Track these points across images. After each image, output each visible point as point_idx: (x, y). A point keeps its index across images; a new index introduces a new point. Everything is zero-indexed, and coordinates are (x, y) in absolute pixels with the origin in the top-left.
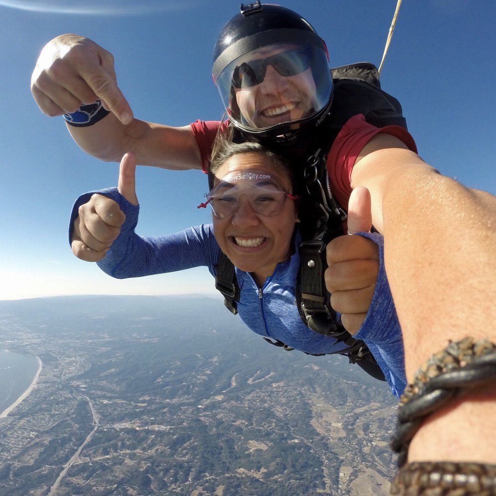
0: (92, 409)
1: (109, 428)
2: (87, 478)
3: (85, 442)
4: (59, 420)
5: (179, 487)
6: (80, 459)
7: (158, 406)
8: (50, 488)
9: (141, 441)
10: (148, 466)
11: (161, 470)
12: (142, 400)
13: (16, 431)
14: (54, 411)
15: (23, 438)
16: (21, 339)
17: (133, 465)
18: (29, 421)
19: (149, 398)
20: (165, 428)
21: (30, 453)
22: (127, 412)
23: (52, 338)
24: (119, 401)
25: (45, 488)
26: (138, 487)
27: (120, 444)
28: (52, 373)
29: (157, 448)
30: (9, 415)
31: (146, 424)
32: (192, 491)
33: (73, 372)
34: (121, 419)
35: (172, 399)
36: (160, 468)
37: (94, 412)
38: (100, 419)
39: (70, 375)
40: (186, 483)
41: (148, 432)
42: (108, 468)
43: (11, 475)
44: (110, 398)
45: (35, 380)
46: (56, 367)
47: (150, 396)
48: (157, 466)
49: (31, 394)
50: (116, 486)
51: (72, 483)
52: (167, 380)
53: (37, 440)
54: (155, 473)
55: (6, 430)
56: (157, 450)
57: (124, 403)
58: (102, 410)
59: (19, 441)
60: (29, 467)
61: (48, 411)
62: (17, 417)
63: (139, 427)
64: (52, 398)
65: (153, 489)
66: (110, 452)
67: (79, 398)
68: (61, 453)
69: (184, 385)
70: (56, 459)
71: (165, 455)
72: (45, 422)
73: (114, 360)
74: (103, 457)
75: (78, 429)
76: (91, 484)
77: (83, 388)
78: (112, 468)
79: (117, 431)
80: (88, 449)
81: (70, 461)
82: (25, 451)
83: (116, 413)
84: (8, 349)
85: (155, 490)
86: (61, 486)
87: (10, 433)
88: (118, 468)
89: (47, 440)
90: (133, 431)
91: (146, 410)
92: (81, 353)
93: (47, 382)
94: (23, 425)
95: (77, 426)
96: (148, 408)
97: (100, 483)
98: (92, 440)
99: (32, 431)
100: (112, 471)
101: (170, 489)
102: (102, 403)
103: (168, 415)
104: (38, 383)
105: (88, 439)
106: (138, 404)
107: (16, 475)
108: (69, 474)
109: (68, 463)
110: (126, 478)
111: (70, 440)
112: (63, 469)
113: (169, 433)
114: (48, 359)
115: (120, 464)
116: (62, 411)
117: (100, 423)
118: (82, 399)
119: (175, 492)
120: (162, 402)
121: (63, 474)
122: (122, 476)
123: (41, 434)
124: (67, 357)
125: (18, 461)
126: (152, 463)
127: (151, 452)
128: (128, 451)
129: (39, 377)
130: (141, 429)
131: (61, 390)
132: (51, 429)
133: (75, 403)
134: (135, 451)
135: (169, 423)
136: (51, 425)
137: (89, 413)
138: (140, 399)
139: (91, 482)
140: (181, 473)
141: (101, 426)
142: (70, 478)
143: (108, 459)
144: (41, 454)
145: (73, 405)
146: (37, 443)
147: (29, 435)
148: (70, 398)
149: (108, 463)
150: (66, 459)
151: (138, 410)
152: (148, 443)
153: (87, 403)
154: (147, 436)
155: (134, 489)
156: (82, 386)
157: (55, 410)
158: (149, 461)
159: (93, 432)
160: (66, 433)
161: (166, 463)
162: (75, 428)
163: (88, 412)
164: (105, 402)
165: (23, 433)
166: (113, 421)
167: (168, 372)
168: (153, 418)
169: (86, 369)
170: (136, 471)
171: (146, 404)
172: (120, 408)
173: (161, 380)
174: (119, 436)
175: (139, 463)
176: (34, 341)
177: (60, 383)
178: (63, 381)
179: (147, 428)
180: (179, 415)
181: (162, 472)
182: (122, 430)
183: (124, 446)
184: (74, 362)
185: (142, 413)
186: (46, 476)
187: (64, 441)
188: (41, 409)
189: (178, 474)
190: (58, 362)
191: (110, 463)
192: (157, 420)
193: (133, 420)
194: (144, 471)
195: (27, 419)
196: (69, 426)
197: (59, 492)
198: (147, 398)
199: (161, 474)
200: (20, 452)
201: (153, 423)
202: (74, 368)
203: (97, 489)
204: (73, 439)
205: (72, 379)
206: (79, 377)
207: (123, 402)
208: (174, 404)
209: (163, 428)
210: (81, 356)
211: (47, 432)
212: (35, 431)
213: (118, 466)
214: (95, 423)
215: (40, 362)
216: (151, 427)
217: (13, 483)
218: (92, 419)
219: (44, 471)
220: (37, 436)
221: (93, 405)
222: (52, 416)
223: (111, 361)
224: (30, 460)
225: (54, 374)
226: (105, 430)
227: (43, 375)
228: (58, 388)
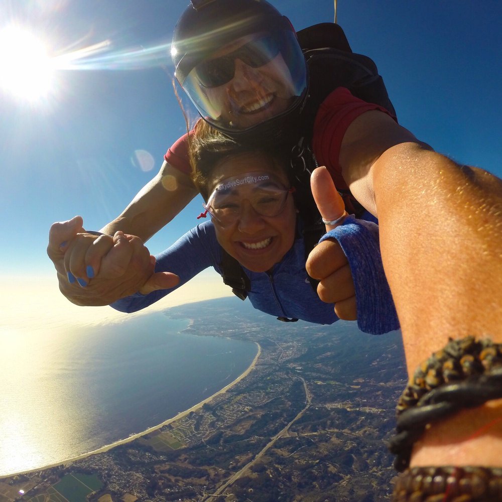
0: (306, 388)
1: (320, 407)
2: (292, 451)
3: (296, 419)
4: (273, 397)
5: (381, 470)
6: (289, 433)
7: (372, 388)
8: (255, 456)
9: (351, 421)
10: (354, 447)
11: (366, 452)
12: (356, 383)
13: (232, 405)
14: (269, 389)
15: (238, 411)
16: (241, 328)
17: (339, 444)
18: (245, 397)
19: (363, 381)
20: (376, 410)
21: (243, 424)
22: (340, 393)
23: (271, 326)
24: (333, 383)
25: (251, 455)
26: (340, 465)
27: (329, 422)
28: (270, 357)
29: (365, 429)
30: (228, 391)
31: (358, 405)
32: (393, 476)
33: (290, 356)
34: (333, 400)
35: (387, 382)
36: (366, 449)
37: (307, 391)
38: (313, 398)
39: (287, 358)
40: (388, 468)
41: (360, 414)
42: (314, 444)
43: (222, 441)
44: (324, 380)
45: (254, 362)
46: (274, 351)
47: (364, 379)
48: (363, 447)
49: (249, 375)
50: (318, 461)
51: (277, 454)
52: (382, 363)
53: (251, 414)
54: (358, 453)
55: (224, 404)
56: (365, 431)
57: (337, 385)
58: (315, 390)
59: (234, 413)
60: (239, 435)
61: (262, 389)
62: (235, 393)
63: (350, 408)
64: (268, 378)
65: (354, 469)
66: (318, 429)
67: (294, 378)
68: (271, 427)
69: (400, 369)
70: (266, 431)
71: (373, 437)
72: (260, 399)
73: (330, 344)
74: (311, 434)
75: (291, 406)
76: (294, 457)
77: (299, 370)
78: (317, 444)
79: (328, 410)
80: (297, 425)
81: (278, 434)
82: (238, 421)
83: (329, 393)
84: (230, 337)
85: (355, 471)
86: (265, 455)
87: (226, 406)
88: (323, 445)
89: (260, 414)
90: (344, 411)
91: (359, 392)
92: (298, 338)
93: (265, 364)
94: (240, 400)
95: (290, 403)
96: (362, 390)
97: (303, 457)
98: (302, 417)
99: (247, 405)
100: (317, 447)
101: (371, 472)
102: (316, 384)
103: (381, 398)
104: (256, 365)
105: (299, 415)
106: (352, 387)
107: (226, 441)
108: (275, 446)
109: (276, 436)
110: (329, 455)
111: (281, 415)
112: (270, 440)
113: (380, 416)
114: (266, 344)
115: (326, 441)
116: (277, 390)
117: (312, 402)
118: (297, 380)
119: (375, 475)
120: (375, 385)
121: (269, 445)
122: (326, 453)
123: (255, 408)
124: (285, 342)
125: (230, 430)
126: (358, 444)
127: (359, 433)
128: (336, 430)
129: (258, 360)
130: (352, 410)
131: (278, 371)
132: (265, 405)
133: (290, 383)
134: (343, 431)
135: (380, 406)
136: (265, 401)
137: (302, 393)
138: (354, 381)
139: (295, 455)
140: (386, 457)
141: (313, 405)
142: (275, 450)
143: (316, 436)
144: (252, 425)
145: (288, 385)
146: (250, 416)
147: (244, 409)
148: (286, 379)
149: (314, 439)
150: (276, 432)
151: (351, 392)
152: (358, 423)
153: (302, 383)
154: (357, 417)
155: (335, 466)
156: (298, 368)
157: (271, 389)
158: (355, 441)
159: (304, 410)
160: (279, 409)
161: (372, 445)
162: (287, 405)
163: (303, 391)
164: (319, 383)
165: (239, 407)
166: (326, 400)
167: (384, 355)
168: (365, 401)
169: (303, 353)
170: (340, 450)
171: (359, 387)
172: (333, 388)
173: (376, 363)
174: (330, 415)
175: (345, 442)
176: (254, 329)
177: (277, 365)
178: (280, 364)
179: (358, 409)
180: (392, 399)
181: (366, 454)
182: (332, 409)
183: (332, 425)
184: (291, 346)
185: (355, 395)
186: (253, 445)
187: (276, 417)
188: (257, 388)
189: (382, 457)
190: (276, 347)
191: (317, 440)
192: (369, 402)
193: (345, 401)
194: (348, 450)
195: (244, 395)
196: (283, 403)
197: (263, 461)
198: (361, 381)
199: (365, 455)
200: (233, 422)
201: (364, 405)
202: (291, 352)
203: (299, 462)
204: (285, 415)
205: (289, 361)
206: (295, 360)
207: (337, 383)
208: (388, 387)
209: (374, 410)
210: (298, 341)
211: (261, 407)
212: (250, 406)
213: (324, 444)
214: (308, 402)
215: (259, 347)
216: (362, 409)
217: (222, 448)
218: (305, 398)
219: (252, 440)
220: (251, 411)
221: (307, 385)
222: (267, 394)
223: (327, 345)
224: (241, 430)
225: (272, 357)
226: (317, 409)
227: (261, 358)
228: (275, 369)
